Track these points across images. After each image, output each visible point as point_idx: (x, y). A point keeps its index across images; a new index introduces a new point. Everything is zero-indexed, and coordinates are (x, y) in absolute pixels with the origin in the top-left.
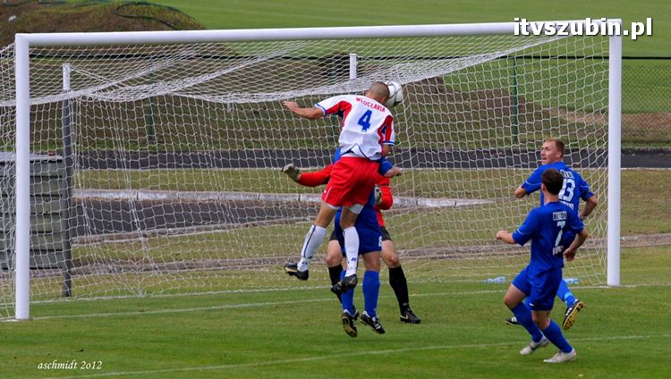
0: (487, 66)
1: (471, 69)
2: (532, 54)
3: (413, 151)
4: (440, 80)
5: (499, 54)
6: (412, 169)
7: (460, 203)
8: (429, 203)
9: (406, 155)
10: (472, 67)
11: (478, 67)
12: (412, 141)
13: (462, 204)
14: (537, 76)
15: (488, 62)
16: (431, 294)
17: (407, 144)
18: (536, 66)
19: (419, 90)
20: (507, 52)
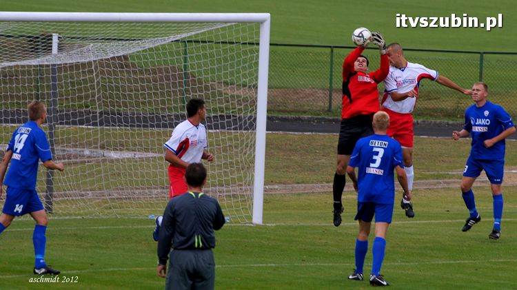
0: (163, 47)
1: (151, 49)
2: (199, 39)
3: (101, 113)
4: (125, 57)
5: (172, 38)
6: (99, 127)
7: (138, 155)
8: (114, 155)
9: (95, 118)
10: (152, 48)
11: (157, 49)
12: (100, 105)
13: (140, 156)
14: (205, 56)
15: (164, 45)
16: (112, 227)
17: (96, 108)
18: (204, 48)
19: (108, 66)
20: (178, 37)
